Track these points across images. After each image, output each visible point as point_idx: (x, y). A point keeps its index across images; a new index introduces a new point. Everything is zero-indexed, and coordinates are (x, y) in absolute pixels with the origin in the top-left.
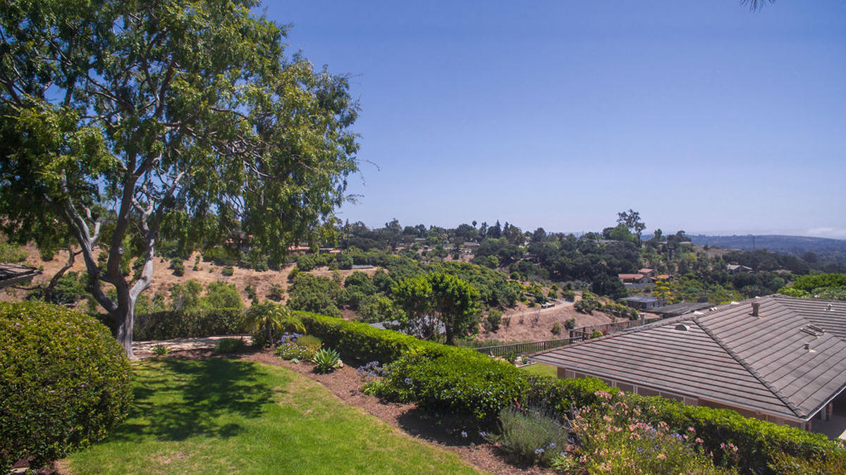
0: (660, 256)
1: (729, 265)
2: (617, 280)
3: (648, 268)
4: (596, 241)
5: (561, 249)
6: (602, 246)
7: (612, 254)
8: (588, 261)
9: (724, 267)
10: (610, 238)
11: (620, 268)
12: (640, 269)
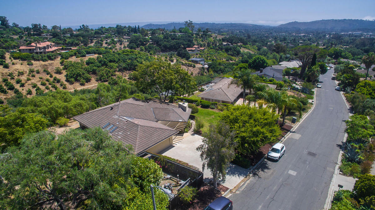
1: (224, 43)
2: (186, 51)
3: (197, 45)
4: (176, 34)
5: (164, 38)
9: (222, 44)
10: (182, 33)
11: (187, 46)
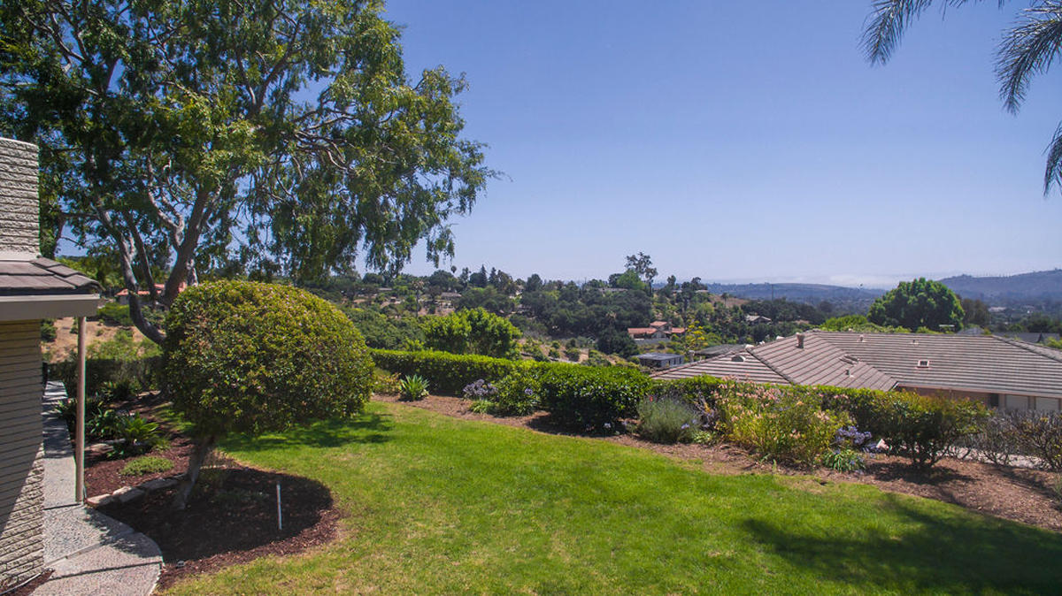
0: (674, 307)
1: (748, 316)
2: (626, 335)
3: (662, 321)
4: (601, 290)
5: (560, 300)
6: (608, 296)
7: (620, 305)
8: (592, 313)
9: (743, 318)
10: (618, 287)
11: (630, 322)
12: (652, 322)
